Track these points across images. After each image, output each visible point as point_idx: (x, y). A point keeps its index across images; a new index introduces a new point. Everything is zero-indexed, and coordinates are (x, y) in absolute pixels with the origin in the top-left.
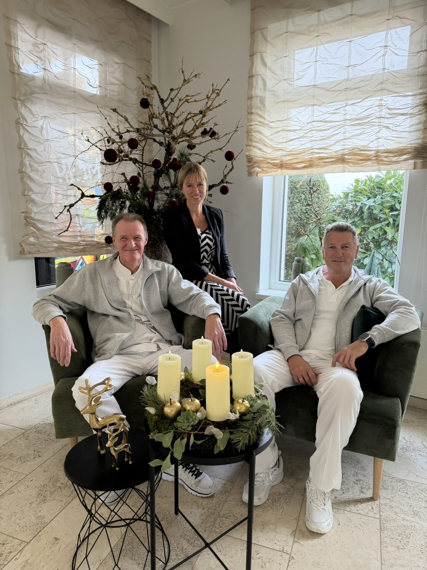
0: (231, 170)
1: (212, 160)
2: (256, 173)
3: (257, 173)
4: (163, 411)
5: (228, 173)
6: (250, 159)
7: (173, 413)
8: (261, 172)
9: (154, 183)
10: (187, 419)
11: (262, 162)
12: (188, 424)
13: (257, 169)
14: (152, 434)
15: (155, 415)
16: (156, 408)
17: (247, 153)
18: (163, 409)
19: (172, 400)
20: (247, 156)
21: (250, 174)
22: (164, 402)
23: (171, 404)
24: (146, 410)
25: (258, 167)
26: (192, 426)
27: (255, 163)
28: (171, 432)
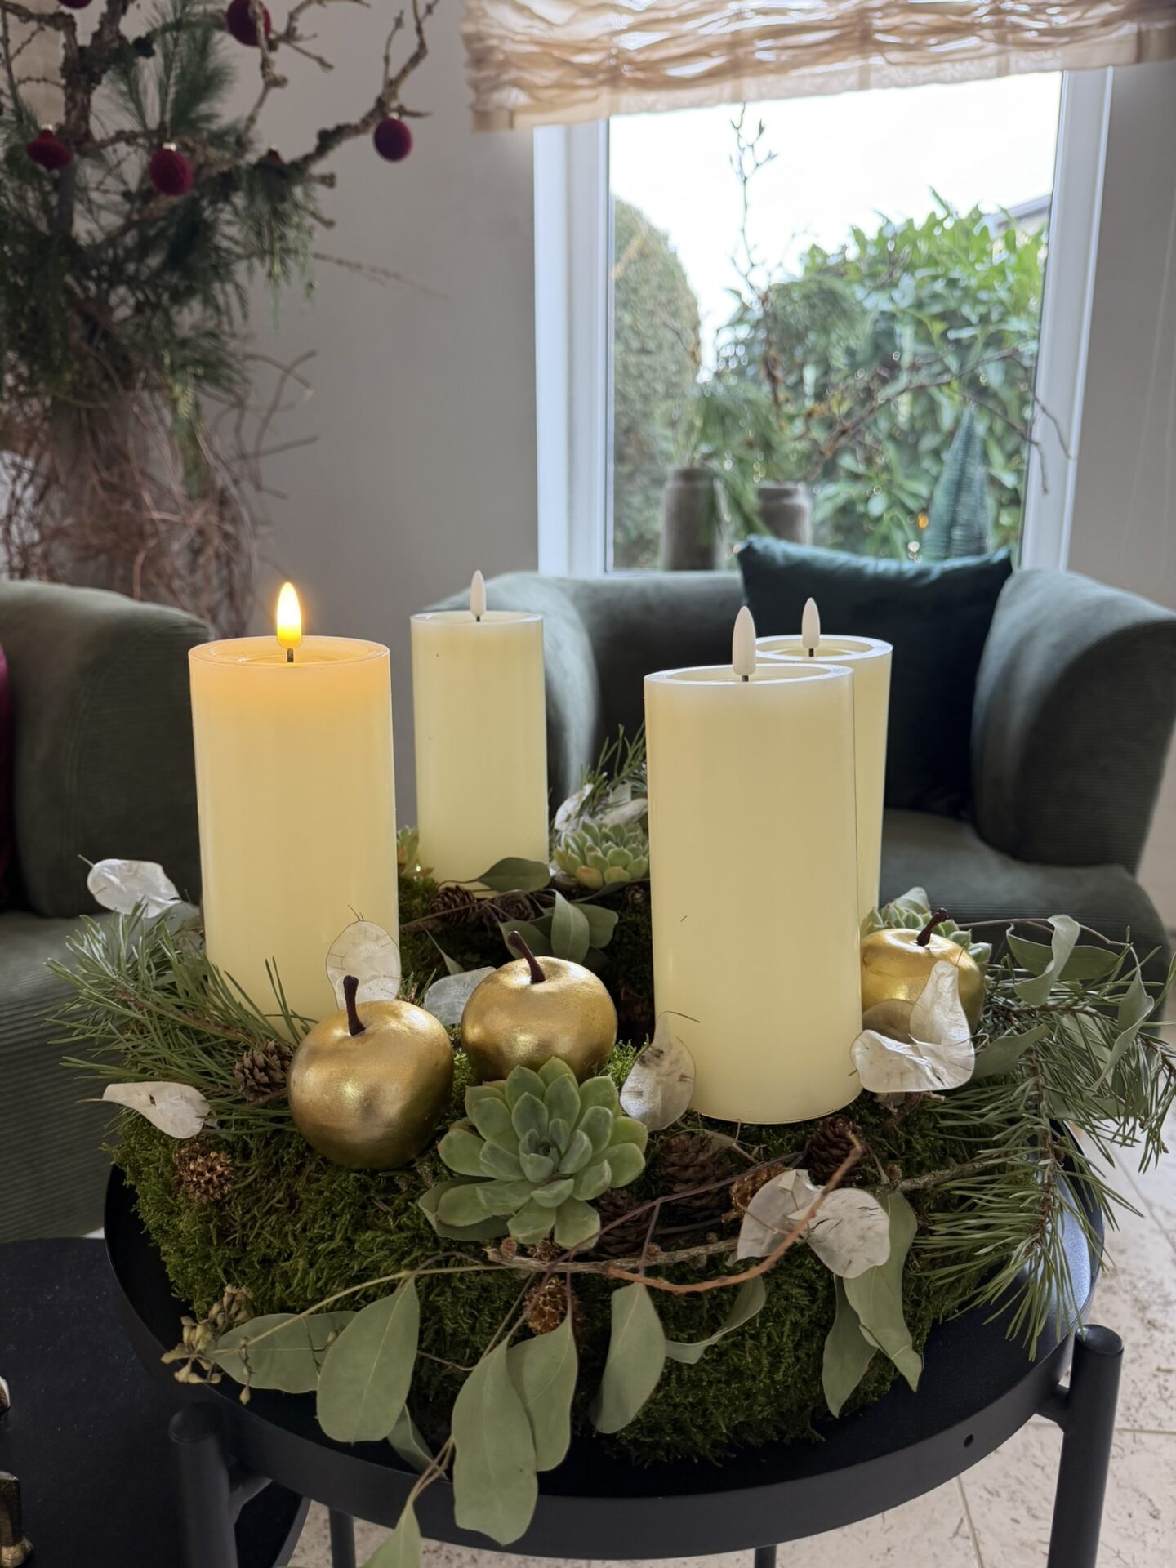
0: (416, 59)
1: (321, 61)
2: (505, 116)
3: (512, 114)
4: (285, 1102)
5: (404, 72)
6: (480, 55)
7: (394, 1103)
8: (527, 109)
9: (68, 113)
10: (544, 1147)
11: (530, 60)
12: (565, 1186)
13: (516, 97)
14: (194, 1334)
15: (204, 1143)
16: (204, 1081)
17: (469, 28)
18: (284, 1084)
19: (362, 995)
20: (470, 40)
21: (483, 118)
22: (279, 1024)
23: (356, 1027)
24: (114, 1107)
25: (517, 84)
26: (605, 1204)
27: (506, 64)
28: (391, 1288)
